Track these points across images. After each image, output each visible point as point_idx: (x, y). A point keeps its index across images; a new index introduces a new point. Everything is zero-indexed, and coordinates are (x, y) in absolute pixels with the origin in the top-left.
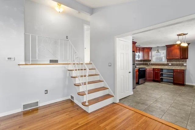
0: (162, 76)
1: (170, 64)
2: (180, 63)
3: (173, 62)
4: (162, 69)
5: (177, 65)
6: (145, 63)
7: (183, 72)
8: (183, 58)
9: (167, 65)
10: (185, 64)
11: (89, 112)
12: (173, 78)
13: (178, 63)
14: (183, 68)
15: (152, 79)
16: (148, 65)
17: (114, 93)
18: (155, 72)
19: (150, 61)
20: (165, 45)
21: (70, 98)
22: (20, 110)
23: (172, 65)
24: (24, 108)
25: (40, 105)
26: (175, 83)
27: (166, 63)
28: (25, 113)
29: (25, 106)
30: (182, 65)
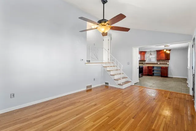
0: (154, 72)
1: (159, 63)
2: (165, 62)
3: (160, 62)
4: (154, 67)
5: (163, 64)
6: (141, 62)
7: (167, 69)
8: (167, 60)
9: (157, 64)
10: (168, 64)
11: (123, 88)
12: (161, 72)
13: (164, 62)
14: (166, 66)
15: (147, 74)
16: (143, 64)
17: (132, 80)
18: (149, 69)
19: (145, 61)
20: (155, 50)
21: (104, 84)
22: (85, 89)
23: (160, 64)
24: (87, 88)
25: (93, 87)
26: (162, 76)
27: (156, 62)
28: (87, 91)
29: (87, 87)
30: (166, 64)
